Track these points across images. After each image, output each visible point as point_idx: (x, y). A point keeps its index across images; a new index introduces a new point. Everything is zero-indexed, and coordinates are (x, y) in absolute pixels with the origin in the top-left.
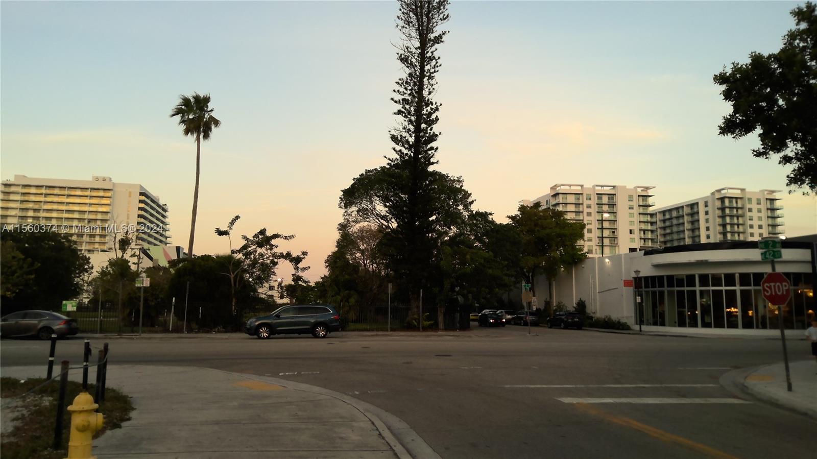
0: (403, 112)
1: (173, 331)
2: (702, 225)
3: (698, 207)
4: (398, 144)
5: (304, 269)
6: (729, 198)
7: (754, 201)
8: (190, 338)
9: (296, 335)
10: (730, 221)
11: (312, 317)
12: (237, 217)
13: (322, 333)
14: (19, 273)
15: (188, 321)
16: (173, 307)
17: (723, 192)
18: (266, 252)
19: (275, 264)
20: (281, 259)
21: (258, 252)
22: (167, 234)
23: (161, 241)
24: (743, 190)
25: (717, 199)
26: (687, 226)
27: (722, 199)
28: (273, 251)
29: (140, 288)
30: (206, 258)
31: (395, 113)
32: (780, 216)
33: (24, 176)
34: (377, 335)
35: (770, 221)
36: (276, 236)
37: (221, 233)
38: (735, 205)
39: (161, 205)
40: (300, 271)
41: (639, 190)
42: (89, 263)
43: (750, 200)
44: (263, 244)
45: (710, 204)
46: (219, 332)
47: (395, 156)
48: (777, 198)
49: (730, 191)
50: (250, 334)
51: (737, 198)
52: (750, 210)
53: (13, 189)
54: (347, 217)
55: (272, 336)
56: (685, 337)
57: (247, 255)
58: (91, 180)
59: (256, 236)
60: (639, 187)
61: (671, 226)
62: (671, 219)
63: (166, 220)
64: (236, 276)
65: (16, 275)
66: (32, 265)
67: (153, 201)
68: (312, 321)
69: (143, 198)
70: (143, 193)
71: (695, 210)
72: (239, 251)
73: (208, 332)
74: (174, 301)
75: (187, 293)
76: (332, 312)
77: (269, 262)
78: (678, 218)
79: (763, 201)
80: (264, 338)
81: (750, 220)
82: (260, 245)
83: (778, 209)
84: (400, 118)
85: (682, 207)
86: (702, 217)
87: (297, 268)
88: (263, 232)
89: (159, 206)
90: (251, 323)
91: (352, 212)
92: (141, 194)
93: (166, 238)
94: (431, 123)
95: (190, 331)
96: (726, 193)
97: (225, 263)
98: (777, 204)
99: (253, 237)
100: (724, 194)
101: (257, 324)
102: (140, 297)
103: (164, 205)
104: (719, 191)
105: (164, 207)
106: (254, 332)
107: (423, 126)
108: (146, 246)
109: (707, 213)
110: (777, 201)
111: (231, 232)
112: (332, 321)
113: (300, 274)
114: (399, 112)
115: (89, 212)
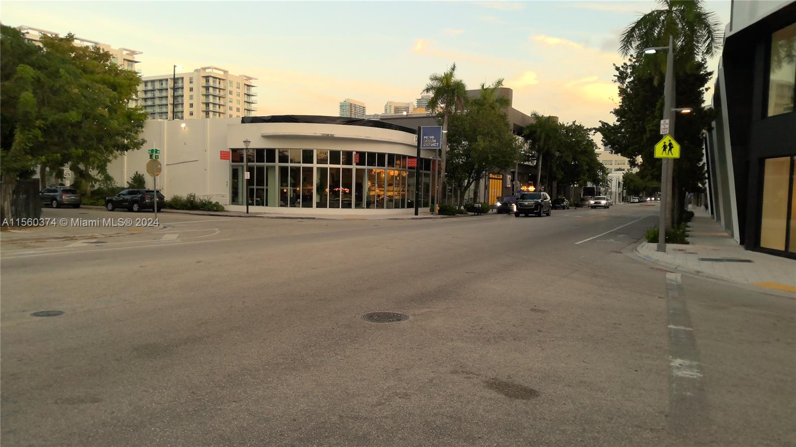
2: (186, 101)
3: (182, 82)
6: (214, 78)
7: (235, 85)
10: (213, 101)
17: (207, 71)
24: (225, 72)
25: (203, 77)
26: (170, 100)
27: (207, 78)
32: (254, 102)
35: (246, 106)
38: (217, 86)
41: (125, 52)
43: (231, 82)
45: (194, 81)
48: (253, 85)
49: (215, 71)
51: (220, 79)
52: (231, 93)
56: (314, 218)
60: (125, 50)
61: (153, 98)
62: (153, 90)
71: (180, 85)
78: (161, 90)
79: (242, 86)
81: (230, 102)
83: (253, 96)
85: (167, 80)
86: (186, 93)
96: (210, 72)
98: (253, 91)
100: (208, 73)
104: (204, 69)
109: (191, 89)
110: (253, 88)
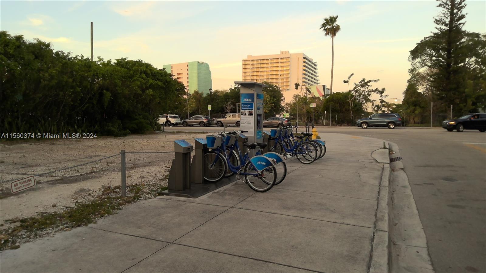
0: (442, 5)
1: (326, 125)
4: (438, 24)
5: (385, 96)
8: (333, 128)
9: (380, 127)
11: (387, 119)
12: (353, 74)
13: (392, 127)
14: (269, 103)
15: (332, 122)
16: (325, 115)
18: (365, 90)
19: (369, 95)
20: (372, 92)
21: (361, 90)
22: (318, 78)
23: (315, 83)
28: (368, 89)
29: (312, 107)
30: (338, 94)
31: (437, 6)
33: (251, 56)
34: (423, 128)
36: (370, 81)
37: (345, 82)
39: (314, 62)
40: (383, 98)
42: (283, 96)
44: (363, 86)
46: (345, 126)
47: (437, 31)
50: (359, 126)
53: (247, 63)
54: (414, 65)
55: (368, 127)
57: (357, 91)
58: (280, 53)
59: (360, 82)
63: (317, 71)
64: (352, 101)
65: (268, 104)
66: (273, 100)
67: (310, 61)
68: (387, 121)
69: (305, 60)
70: (304, 57)
72: (353, 90)
73: (340, 126)
74: (325, 113)
75: (331, 110)
76: (397, 117)
77: (366, 94)
80: (364, 128)
82: (362, 86)
84: (441, 9)
87: (382, 96)
88: (364, 80)
89: (313, 63)
90: (359, 121)
91: (416, 63)
92: (304, 58)
93: (317, 80)
94: (460, 9)
95: (333, 125)
97: (347, 95)
99: (359, 83)
101: (361, 122)
102: (312, 111)
103: (315, 63)
105: (315, 64)
106: (360, 125)
107: (455, 11)
108: (308, 86)
111: (349, 81)
112: (397, 121)
113: (384, 99)
114: (440, 5)
115: (280, 70)
